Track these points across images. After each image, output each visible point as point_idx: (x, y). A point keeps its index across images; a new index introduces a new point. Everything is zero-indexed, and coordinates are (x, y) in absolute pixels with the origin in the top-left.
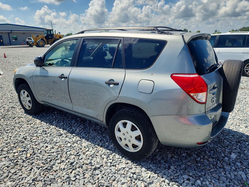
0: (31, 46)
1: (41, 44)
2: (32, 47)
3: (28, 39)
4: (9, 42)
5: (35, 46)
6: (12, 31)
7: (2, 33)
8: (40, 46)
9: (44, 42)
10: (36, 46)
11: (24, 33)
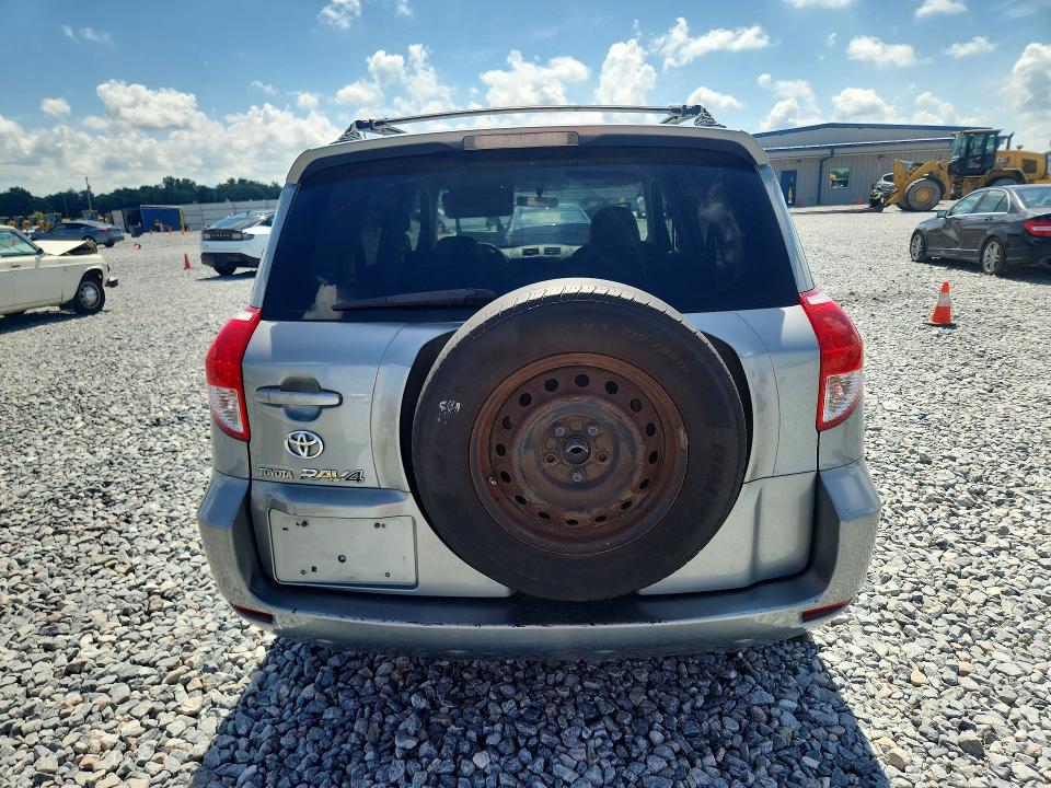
0: (876, 206)
1: (923, 196)
2: (880, 211)
3: (886, 179)
4: (813, 193)
5: (893, 208)
6: (836, 151)
7: (799, 161)
8: (915, 205)
9: (938, 189)
10: (898, 205)
11: (880, 157)
